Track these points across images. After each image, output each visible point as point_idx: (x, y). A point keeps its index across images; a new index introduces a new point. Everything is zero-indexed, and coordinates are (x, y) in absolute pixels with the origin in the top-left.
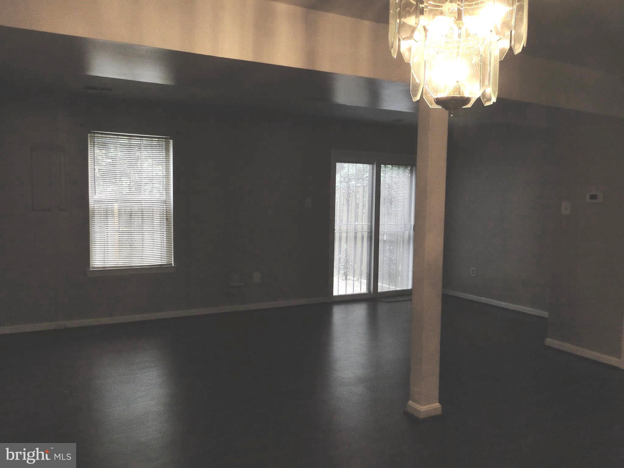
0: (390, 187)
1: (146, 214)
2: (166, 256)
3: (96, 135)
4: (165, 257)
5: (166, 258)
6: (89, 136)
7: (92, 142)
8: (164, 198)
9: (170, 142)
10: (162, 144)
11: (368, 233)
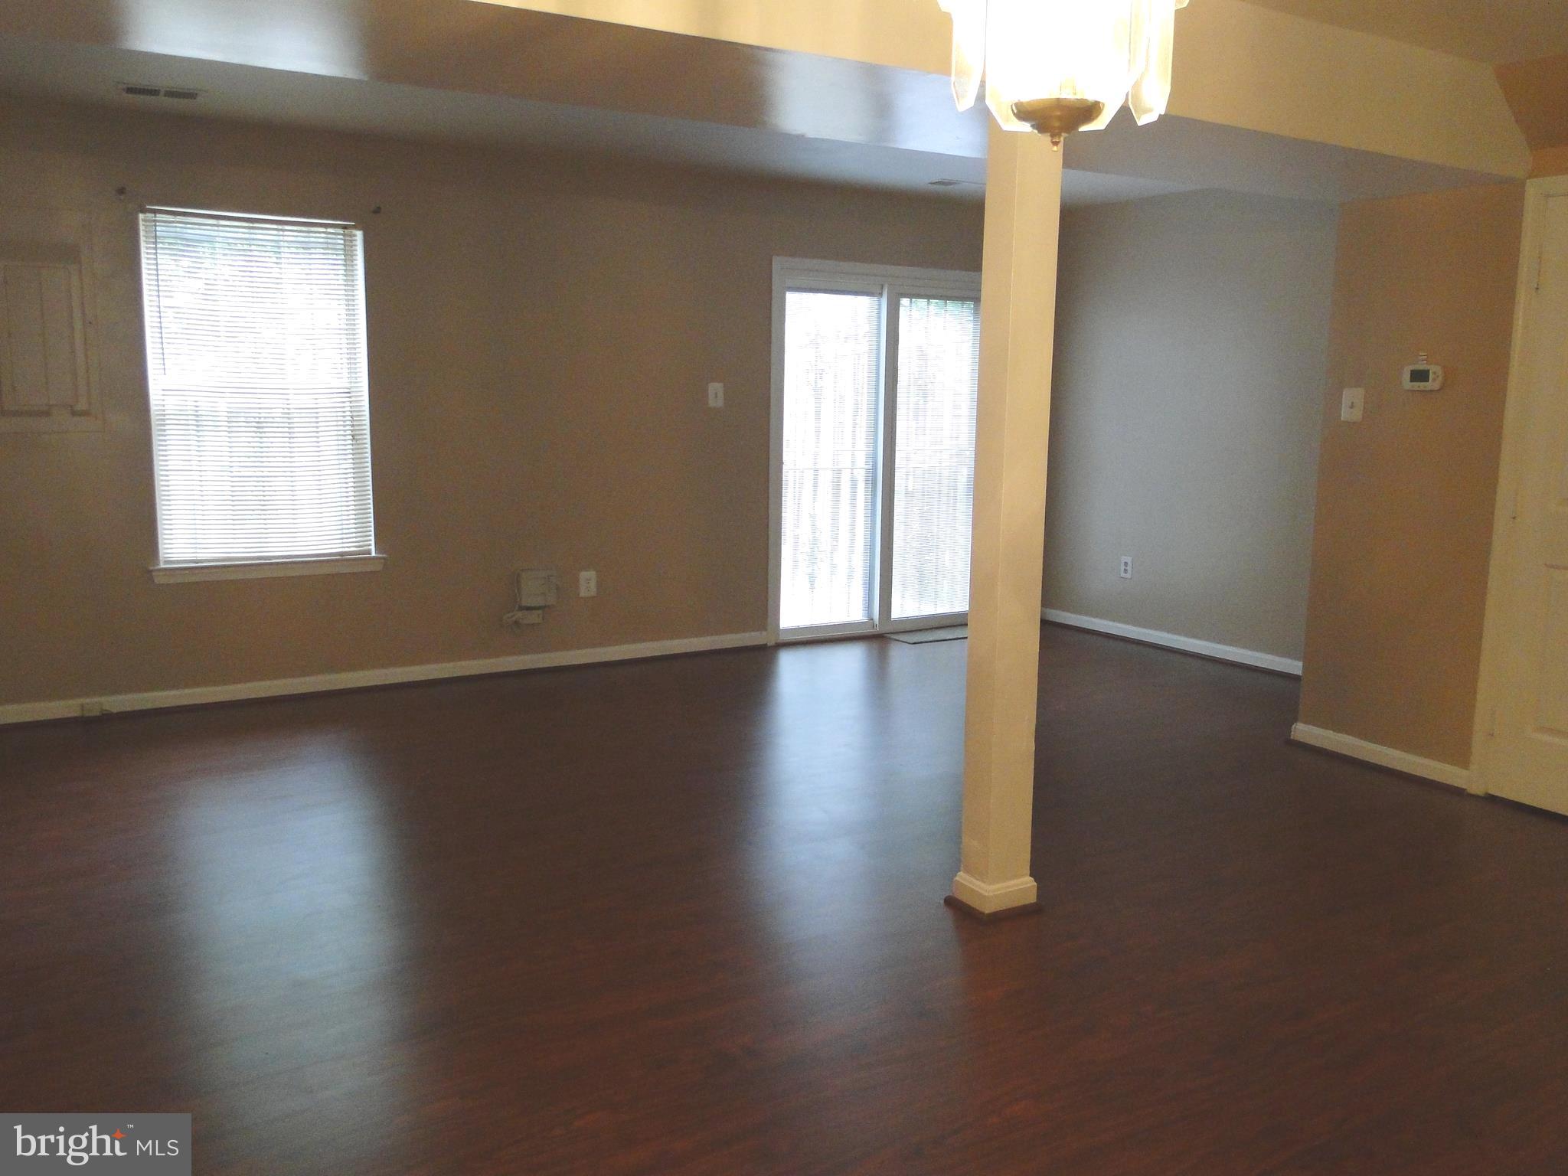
0: (922, 355)
1: (298, 425)
2: (354, 530)
3: (160, 217)
4: (352, 533)
5: (355, 537)
6: (143, 220)
7: (149, 235)
8: (344, 383)
9: (355, 236)
10: (334, 241)
11: (868, 470)
